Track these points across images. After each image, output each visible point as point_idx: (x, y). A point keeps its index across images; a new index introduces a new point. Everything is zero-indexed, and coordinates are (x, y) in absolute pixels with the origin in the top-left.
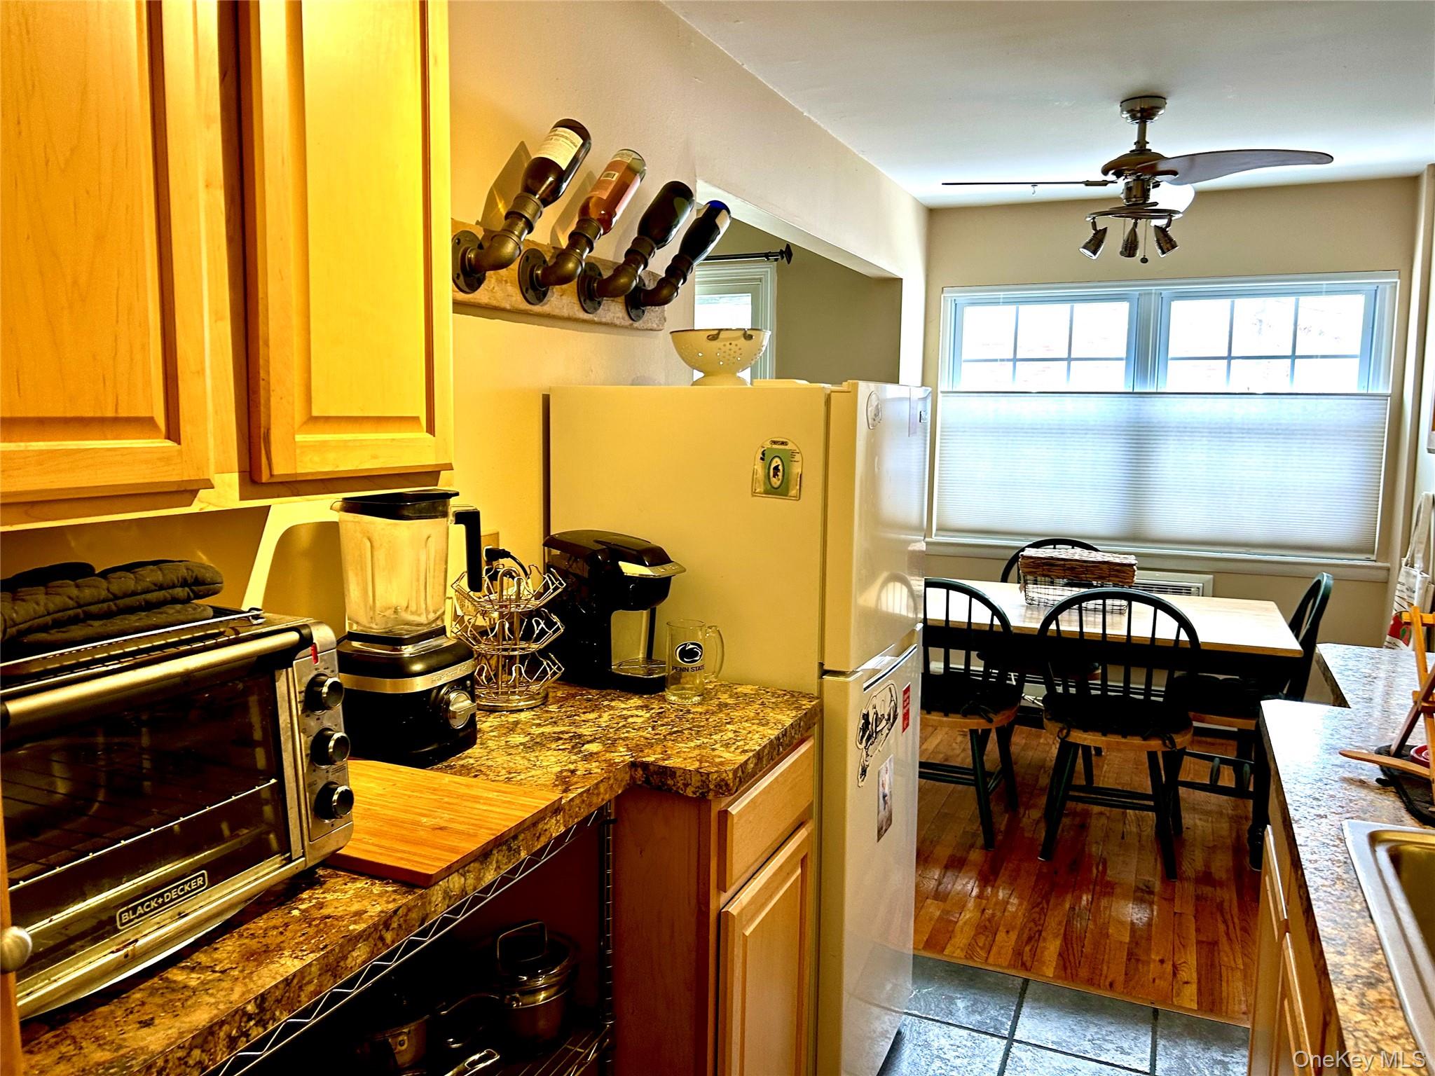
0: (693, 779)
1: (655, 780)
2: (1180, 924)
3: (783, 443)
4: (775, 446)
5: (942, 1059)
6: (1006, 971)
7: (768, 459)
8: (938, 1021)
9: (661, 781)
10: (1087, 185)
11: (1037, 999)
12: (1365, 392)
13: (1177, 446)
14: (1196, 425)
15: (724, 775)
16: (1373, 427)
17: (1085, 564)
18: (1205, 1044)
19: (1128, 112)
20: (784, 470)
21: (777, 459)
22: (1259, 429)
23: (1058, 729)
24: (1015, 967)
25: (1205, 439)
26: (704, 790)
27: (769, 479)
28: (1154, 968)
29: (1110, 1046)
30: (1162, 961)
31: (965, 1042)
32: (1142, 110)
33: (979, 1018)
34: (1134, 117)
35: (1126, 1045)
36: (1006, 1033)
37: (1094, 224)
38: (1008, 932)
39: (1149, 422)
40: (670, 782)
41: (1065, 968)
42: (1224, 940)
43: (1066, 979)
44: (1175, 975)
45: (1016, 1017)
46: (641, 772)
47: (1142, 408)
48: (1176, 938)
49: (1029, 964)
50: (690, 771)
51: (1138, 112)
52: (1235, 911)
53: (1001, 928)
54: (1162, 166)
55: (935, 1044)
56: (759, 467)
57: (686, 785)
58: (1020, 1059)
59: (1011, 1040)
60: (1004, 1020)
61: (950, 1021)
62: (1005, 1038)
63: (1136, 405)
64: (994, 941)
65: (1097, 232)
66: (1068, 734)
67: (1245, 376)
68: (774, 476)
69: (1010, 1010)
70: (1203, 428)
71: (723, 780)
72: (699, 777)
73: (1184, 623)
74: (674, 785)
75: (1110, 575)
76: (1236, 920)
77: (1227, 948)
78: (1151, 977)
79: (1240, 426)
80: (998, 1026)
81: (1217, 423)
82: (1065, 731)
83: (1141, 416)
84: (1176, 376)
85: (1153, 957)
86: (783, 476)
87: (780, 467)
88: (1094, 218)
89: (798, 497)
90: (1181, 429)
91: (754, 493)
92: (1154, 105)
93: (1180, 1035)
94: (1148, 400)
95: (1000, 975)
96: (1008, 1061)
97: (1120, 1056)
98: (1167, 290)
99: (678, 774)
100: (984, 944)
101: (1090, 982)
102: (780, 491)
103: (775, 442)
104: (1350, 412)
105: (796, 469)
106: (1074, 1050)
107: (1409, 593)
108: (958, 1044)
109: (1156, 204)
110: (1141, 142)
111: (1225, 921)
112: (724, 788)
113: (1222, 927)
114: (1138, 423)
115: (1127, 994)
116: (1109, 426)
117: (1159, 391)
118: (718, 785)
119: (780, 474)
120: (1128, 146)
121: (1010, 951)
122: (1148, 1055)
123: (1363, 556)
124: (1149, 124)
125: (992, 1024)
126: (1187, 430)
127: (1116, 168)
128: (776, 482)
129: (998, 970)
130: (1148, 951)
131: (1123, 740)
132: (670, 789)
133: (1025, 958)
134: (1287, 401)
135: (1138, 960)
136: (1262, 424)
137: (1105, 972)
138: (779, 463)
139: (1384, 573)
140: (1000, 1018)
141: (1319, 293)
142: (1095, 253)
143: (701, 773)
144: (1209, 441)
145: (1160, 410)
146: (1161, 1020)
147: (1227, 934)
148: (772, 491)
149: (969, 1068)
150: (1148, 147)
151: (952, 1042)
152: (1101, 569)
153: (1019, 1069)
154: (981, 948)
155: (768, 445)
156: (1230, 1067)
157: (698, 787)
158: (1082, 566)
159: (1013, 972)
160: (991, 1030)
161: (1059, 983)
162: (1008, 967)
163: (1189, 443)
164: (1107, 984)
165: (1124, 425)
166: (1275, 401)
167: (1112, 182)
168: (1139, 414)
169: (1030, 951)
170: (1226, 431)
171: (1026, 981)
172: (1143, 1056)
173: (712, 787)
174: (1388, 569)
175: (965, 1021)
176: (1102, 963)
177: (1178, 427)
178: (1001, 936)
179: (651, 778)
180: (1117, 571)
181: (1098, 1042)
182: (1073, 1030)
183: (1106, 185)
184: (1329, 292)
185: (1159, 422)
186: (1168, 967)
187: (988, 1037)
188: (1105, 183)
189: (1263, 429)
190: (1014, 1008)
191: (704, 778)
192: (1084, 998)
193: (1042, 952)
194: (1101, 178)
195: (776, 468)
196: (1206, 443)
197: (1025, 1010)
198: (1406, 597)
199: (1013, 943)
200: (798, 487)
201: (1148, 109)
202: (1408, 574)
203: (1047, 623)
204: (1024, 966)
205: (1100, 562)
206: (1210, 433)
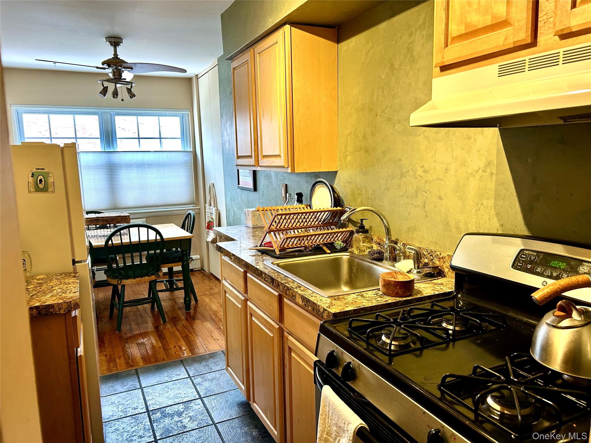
0: (63, 306)
1: (43, 312)
2: (174, 334)
3: (42, 169)
4: (38, 171)
5: (122, 404)
6: (127, 370)
7: (35, 176)
8: (112, 395)
9: (47, 311)
10: (97, 68)
11: (143, 373)
12: (184, 150)
13: (126, 172)
14: (131, 164)
15: (76, 300)
16: (188, 162)
17: (111, 218)
18: (200, 363)
19: (109, 42)
20: (45, 181)
21: (41, 176)
22: (153, 164)
23: (117, 281)
24: (129, 368)
25: (135, 168)
26: (69, 309)
27: (37, 185)
28: (173, 350)
29: (174, 375)
30: (175, 347)
31: (126, 396)
32: (114, 42)
33: (127, 387)
34: (111, 44)
35: (178, 373)
36: (139, 387)
37: (103, 84)
38: (119, 359)
39: (114, 163)
40: (51, 310)
41: (146, 361)
42: (189, 334)
43: (148, 364)
44: (180, 349)
45: (139, 381)
46: (35, 311)
47: (110, 157)
48: (175, 339)
49: (133, 365)
50: (61, 303)
51: (113, 43)
52: (188, 325)
53: (116, 358)
54: (124, 65)
55: (116, 402)
56: (31, 180)
57: (60, 309)
58: (148, 392)
59: (141, 388)
60: (136, 384)
61: (117, 393)
62: (139, 388)
63: (108, 156)
64: (116, 363)
65: (104, 88)
66: (121, 282)
67: (146, 145)
68: (40, 184)
69: (136, 380)
70: (134, 164)
71: (76, 303)
72: (66, 304)
73: (158, 232)
74: (54, 311)
75: (121, 221)
76: (190, 327)
77: (191, 336)
78: (174, 352)
79: (147, 163)
80: (135, 386)
81: (139, 163)
82: (120, 281)
83: (110, 161)
84: (121, 145)
85: (171, 347)
86: (45, 183)
87: (43, 180)
88: (103, 82)
89: (53, 192)
90: (126, 165)
91: (30, 192)
92: (120, 41)
93: (192, 363)
94: (113, 154)
95: (126, 372)
96: (145, 394)
97: (178, 377)
98: (113, 111)
99: (55, 306)
100: (113, 366)
101: (156, 361)
102: (45, 190)
103: (38, 169)
104: (182, 158)
105: (51, 180)
106: (164, 381)
107: (211, 215)
108: (124, 397)
109: (125, 79)
110: (116, 54)
111: (187, 329)
112: (77, 306)
113: (187, 331)
114: (110, 163)
115: (169, 360)
116: (98, 165)
117: (115, 151)
118: (75, 305)
119: (43, 183)
120: (111, 56)
121: (124, 364)
122: (186, 373)
123: (192, 206)
124: (118, 48)
125: (133, 387)
126: (129, 166)
127: (108, 63)
128: (41, 186)
129: (124, 370)
130: (169, 346)
131: (142, 279)
132: (52, 313)
133: (131, 364)
134: (161, 154)
135: (167, 349)
136: (154, 162)
137: (159, 357)
138: (42, 177)
139: (198, 210)
140: (134, 384)
141: (166, 116)
142: (105, 96)
143: (66, 302)
144: (137, 169)
145: (117, 158)
146: (184, 362)
147: (189, 332)
148: (38, 190)
149: (133, 402)
150: (118, 57)
151: (122, 398)
152: (118, 219)
153: (150, 394)
154: (113, 367)
155: (34, 170)
156: (209, 365)
157: (66, 308)
158: (110, 219)
159: (130, 369)
160: (133, 388)
161: (147, 365)
162: (127, 368)
163: (130, 170)
164: (162, 360)
165: (104, 164)
166: (157, 154)
167: (107, 68)
168: (109, 160)
169: (131, 361)
170: (143, 165)
171: (136, 370)
172: (184, 373)
173: (72, 306)
174: (200, 209)
175: (122, 390)
176: (157, 355)
177: (125, 165)
178: (118, 361)
179: (41, 312)
180: (124, 219)
181: (169, 376)
182: (159, 376)
183: (105, 69)
184: (169, 116)
185: (118, 163)
186: (178, 348)
187: (134, 391)
188: (104, 69)
189: (155, 164)
190: (137, 379)
191: (68, 304)
192: (158, 366)
193: (136, 360)
194: (102, 66)
195: (41, 181)
196: (136, 170)
197: (141, 378)
198: (210, 216)
199: (124, 361)
200: (53, 187)
201: (117, 42)
202: (210, 208)
203: (107, 242)
204: (132, 366)
205: (117, 216)
206: (137, 166)
